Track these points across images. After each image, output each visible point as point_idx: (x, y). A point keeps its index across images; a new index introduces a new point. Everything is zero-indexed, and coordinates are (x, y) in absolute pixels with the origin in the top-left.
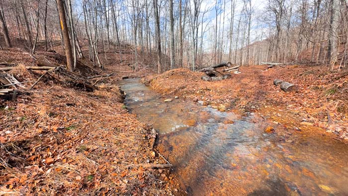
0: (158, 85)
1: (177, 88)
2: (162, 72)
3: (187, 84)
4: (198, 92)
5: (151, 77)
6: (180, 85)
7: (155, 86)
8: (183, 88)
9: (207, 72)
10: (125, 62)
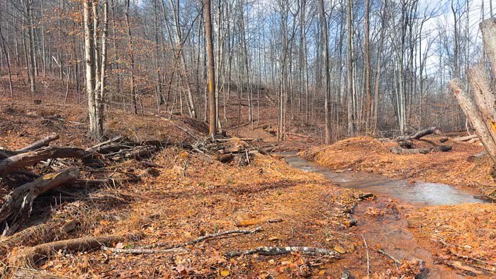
0: (327, 159)
1: (352, 162)
2: (331, 142)
3: (365, 157)
4: (377, 165)
5: (316, 149)
6: (356, 158)
7: (323, 160)
8: (360, 161)
9: (401, 142)
10: (257, 122)
